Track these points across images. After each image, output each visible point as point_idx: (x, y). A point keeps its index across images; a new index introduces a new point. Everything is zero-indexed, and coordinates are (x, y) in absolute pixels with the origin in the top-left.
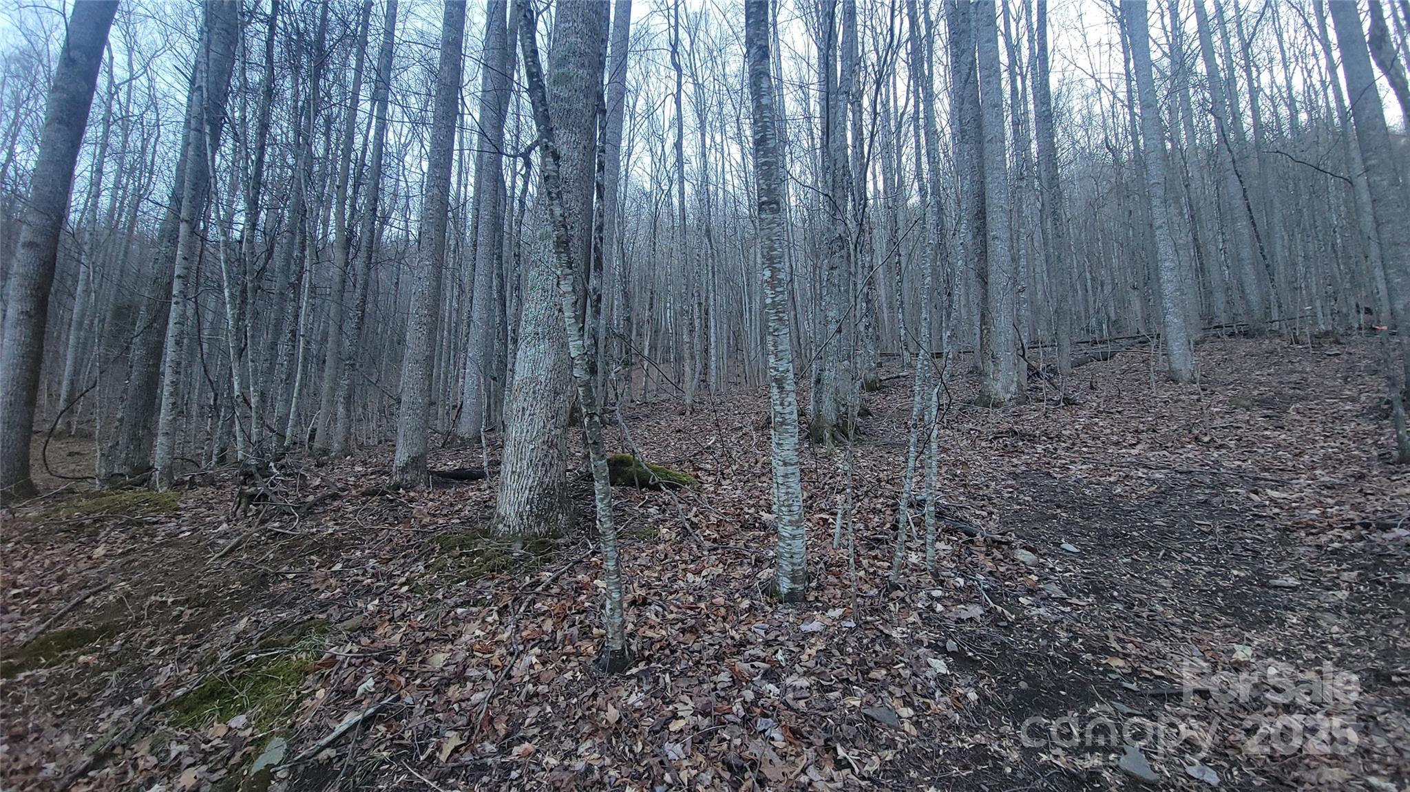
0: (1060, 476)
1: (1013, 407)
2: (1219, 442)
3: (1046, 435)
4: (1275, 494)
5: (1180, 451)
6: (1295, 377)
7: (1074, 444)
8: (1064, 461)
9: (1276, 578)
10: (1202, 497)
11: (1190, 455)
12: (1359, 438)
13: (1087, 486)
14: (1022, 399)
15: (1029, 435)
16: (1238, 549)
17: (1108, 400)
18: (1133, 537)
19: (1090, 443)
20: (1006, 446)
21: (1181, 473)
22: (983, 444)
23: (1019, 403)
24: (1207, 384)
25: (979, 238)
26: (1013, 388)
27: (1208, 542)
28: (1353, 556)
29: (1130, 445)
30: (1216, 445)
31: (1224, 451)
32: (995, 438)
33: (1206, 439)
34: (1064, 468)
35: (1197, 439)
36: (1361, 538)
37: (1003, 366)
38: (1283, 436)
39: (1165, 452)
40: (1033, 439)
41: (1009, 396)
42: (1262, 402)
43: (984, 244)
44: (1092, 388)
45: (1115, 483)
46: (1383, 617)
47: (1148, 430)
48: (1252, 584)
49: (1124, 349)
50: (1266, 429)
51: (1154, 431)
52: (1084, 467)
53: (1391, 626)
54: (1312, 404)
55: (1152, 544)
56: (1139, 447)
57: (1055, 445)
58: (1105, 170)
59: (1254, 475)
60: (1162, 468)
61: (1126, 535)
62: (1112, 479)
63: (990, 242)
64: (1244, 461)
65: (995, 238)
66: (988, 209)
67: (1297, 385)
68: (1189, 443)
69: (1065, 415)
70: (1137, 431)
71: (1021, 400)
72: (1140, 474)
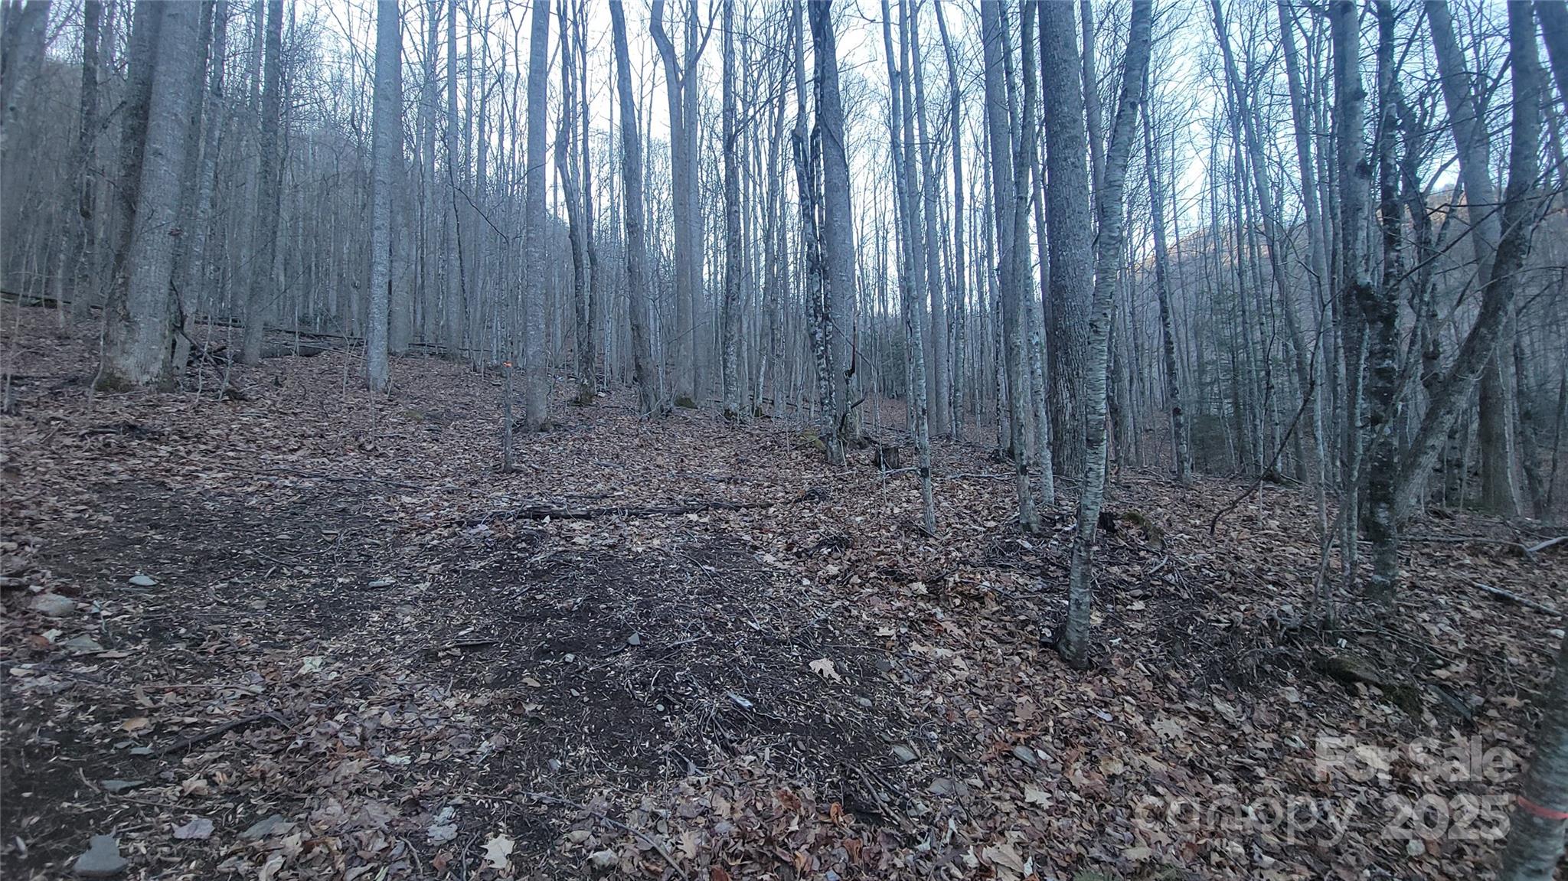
0: (179, 486)
1: (150, 392)
2: (381, 450)
3: (180, 433)
4: (406, 499)
5: (341, 459)
6: (467, 400)
7: (218, 447)
8: (193, 468)
9: (377, 579)
10: (342, 506)
11: (349, 463)
12: (484, 452)
13: (211, 499)
14: (169, 383)
15: (153, 433)
16: (354, 555)
17: (288, 399)
18: (243, 556)
19: (241, 446)
20: (108, 445)
21: (332, 481)
22: (68, 441)
23: (161, 390)
24: (393, 395)
25: (132, 145)
26: (156, 368)
27: (326, 552)
28: (445, 550)
29: (290, 451)
30: (377, 453)
31: (381, 460)
32: (92, 434)
33: (369, 447)
34: (192, 476)
35: (361, 446)
36: (455, 534)
37: (142, 335)
38: (435, 448)
39: (325, 460)
40: (158, 437)
41: (146, 378)
42: (433, 418)
43: (140, 154)
44: (277, 383)
45: (252, 494)
46: (449, 601)
47: (316, 435)
48: (353, 589)
49: (331, 348)
50: (425, 441)
51: (322, 437)
52: (220, 475)
53: (453, 607)
54: (467, 423)
55: (262, 562)
56: (299, 453)
57: (190, 447)
58: (349, 150)
59: (398, 483)
60: (316, 476)
61: (236, 554)
62: (250, 490)
63: (149, 156)
64: (395, 469)
65: (157, 153)
66: (154, 110)
67: (467, 406)
68: (353, 451)
69: (224, 412)
70: (303, 436)
71: (166, 386)
72: (287, 483)
